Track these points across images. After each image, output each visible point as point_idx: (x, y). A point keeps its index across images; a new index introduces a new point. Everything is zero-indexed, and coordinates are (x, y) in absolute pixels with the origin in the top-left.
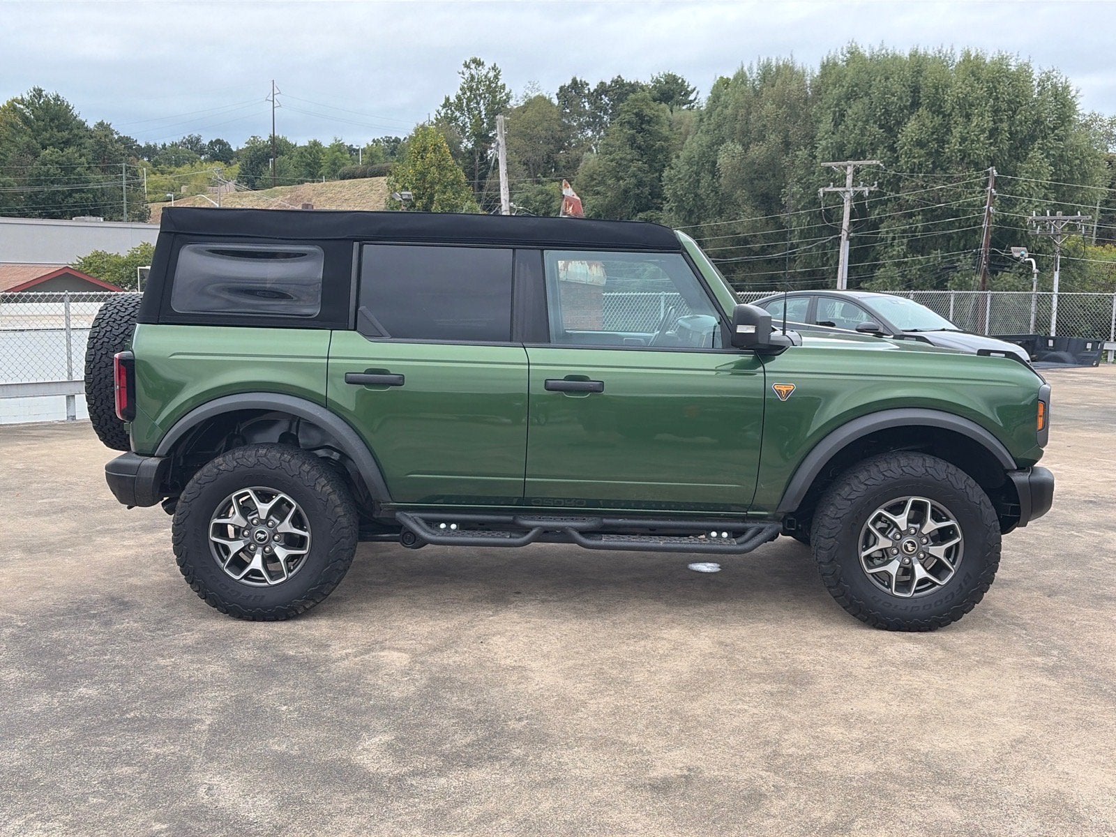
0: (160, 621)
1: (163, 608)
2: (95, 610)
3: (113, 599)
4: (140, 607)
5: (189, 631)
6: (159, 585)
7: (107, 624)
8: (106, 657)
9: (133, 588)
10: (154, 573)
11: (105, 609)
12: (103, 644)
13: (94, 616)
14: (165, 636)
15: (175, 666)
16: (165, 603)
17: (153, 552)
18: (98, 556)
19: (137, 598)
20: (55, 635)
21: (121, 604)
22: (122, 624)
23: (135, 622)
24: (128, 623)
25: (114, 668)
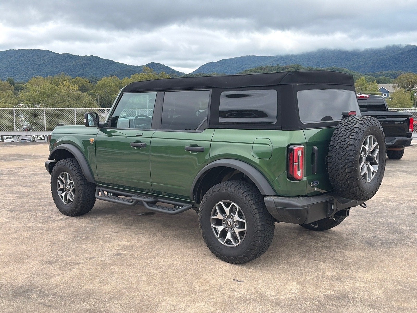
0: (355, 234)
1: (352, 239)
2: (380, 243)
3: (373, 246)
4: (362, 241)
5: (347, 229)
6: (351, 249)
7: (375, 237)
8: (375, 226)
9: (363, 250)
10: (352, 257)
11: (376, 242)
12: (376, 230)
13: (381, 240)
14: (356, 229)
15: (355, 221)
16: (351, 241)
17: (348, 272)
18: (380, 276)
19: (362, 244)
20: (394, 237)
21: (369, 243)
22: (369, 236)
23: (364, 236)
24: (368, 236)
25: (373, 224)
